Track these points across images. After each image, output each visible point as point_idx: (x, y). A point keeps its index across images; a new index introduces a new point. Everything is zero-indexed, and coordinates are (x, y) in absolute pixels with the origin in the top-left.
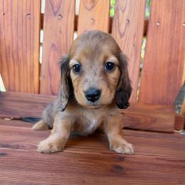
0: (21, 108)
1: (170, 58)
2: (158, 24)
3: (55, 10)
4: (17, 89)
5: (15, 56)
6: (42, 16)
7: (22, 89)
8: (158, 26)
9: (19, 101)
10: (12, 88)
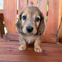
0: (12, 37)
1: (54, 22)
2: (51, 12)
3: (21, 9)
4: (11, 32)
5: (10, 22)
6: (17, 11)
7: (12, 32)
8: (51, 13)
9: (11, 35)
10: (9, 31)
